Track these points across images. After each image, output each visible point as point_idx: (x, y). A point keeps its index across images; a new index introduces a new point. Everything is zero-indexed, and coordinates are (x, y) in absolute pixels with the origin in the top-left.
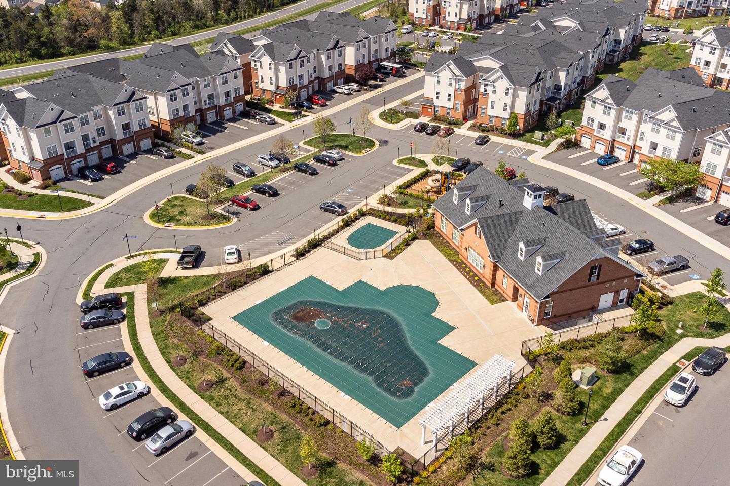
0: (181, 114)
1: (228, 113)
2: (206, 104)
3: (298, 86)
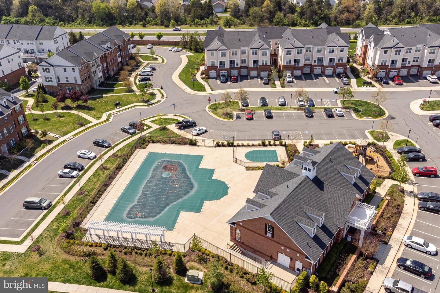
0: (292, 63)
1: (329, 71)
2: (315, 62)
3: (389, 67)
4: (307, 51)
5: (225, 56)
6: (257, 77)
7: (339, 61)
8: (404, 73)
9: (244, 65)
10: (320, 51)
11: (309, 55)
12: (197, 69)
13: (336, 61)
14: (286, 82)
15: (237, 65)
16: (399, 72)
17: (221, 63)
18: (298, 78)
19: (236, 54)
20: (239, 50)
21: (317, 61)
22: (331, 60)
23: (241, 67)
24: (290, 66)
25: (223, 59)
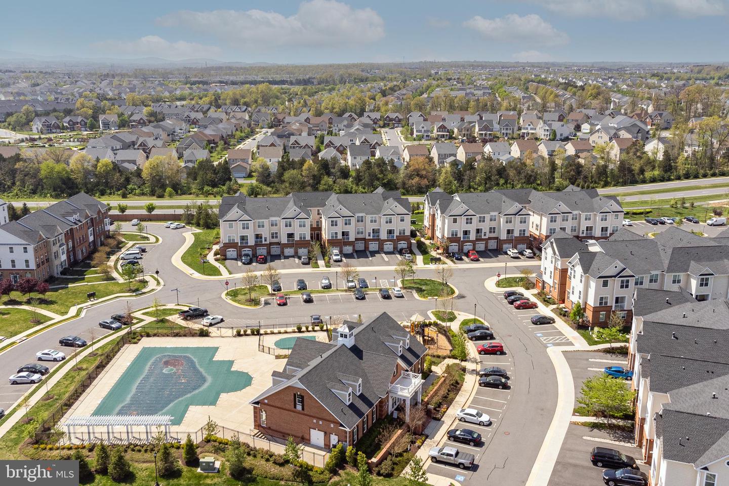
4: (358, 221)
5: (248, 228)
6: (293, 257)
7: (400, 233)
8: (481, 247)
9: (275, 240)
10: (375, 221)
11: (361, 226)
12: (209, 249)
13: (396, 233)
14: (332, 261)
15: (265, 240)
16: (474, 246)
17: (243, 238)
18: (348, 256)
19: (263, 226)
20: (267, 220)
21: (372, 234)
22: (390, 232)
23: (271, 244)
24: (336, 241)
25: (245, 233)
